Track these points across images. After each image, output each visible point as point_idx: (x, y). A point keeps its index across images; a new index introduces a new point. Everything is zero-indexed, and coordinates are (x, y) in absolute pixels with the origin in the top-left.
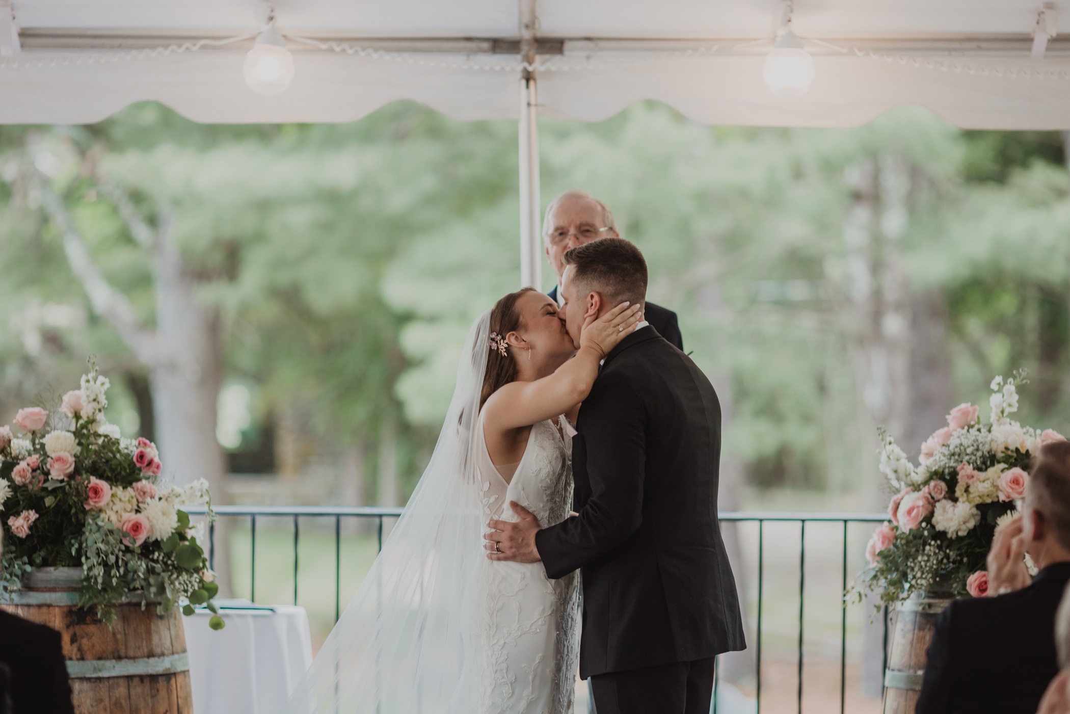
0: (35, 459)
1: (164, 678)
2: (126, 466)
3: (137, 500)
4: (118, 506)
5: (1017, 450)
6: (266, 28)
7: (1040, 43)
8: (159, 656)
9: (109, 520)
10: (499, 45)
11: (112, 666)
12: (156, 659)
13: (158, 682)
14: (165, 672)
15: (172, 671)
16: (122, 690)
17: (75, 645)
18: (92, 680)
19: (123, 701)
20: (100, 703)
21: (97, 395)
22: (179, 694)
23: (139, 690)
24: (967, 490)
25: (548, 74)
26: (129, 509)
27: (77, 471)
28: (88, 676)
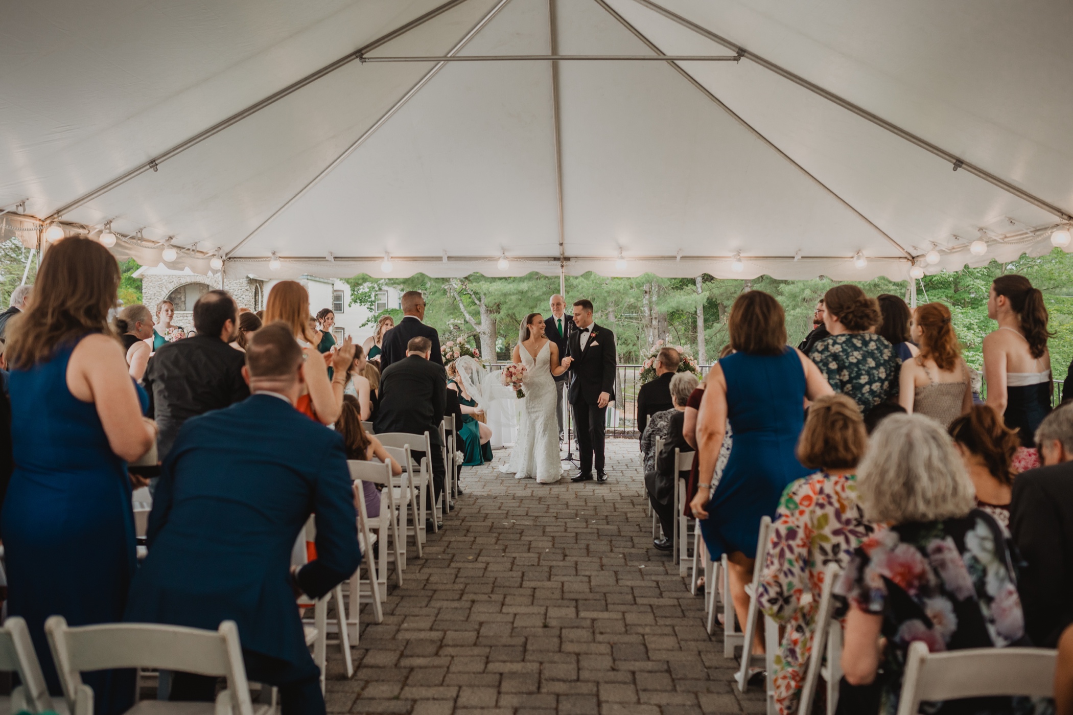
0: (451, 353)
6: (503, 255)
7: (678, 258)
10: (555, 259)
21: (466, 339)
25: (567, 265)
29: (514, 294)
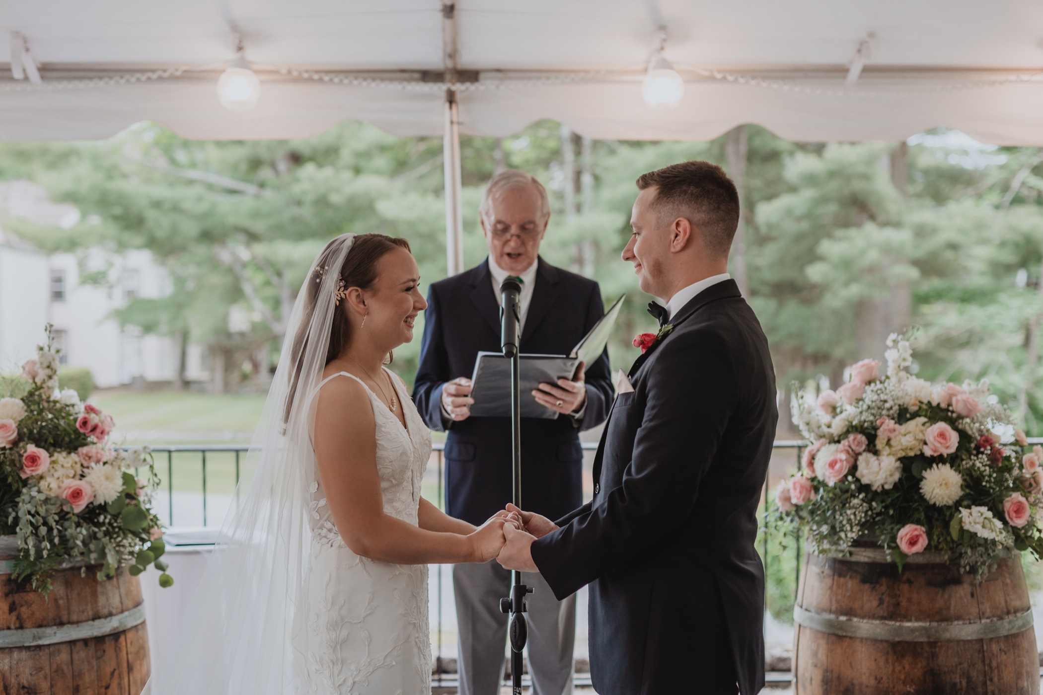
1: (112, 638)
2: (71, 432)
3: (82, 465)
4: (60, 472)
7: (854, 73)
8: (106, 617)
9: (48, 486)
10: (427, 76)
11: (53, 632)
12: (102, 620)
13: (104, 642)
14: (112, 632)
15: (121, 629)
16: (64, 656)
17: (14, 614)
18: (32, 649)
19: (65, 668)
20: (40, 671)
21: (50, 363)
22: (129, 650)
23: (82, 654)
24: (888, 443)
25: (466, 98)
26: (71, 475)
27: (20, 438)
28: (26, 645)
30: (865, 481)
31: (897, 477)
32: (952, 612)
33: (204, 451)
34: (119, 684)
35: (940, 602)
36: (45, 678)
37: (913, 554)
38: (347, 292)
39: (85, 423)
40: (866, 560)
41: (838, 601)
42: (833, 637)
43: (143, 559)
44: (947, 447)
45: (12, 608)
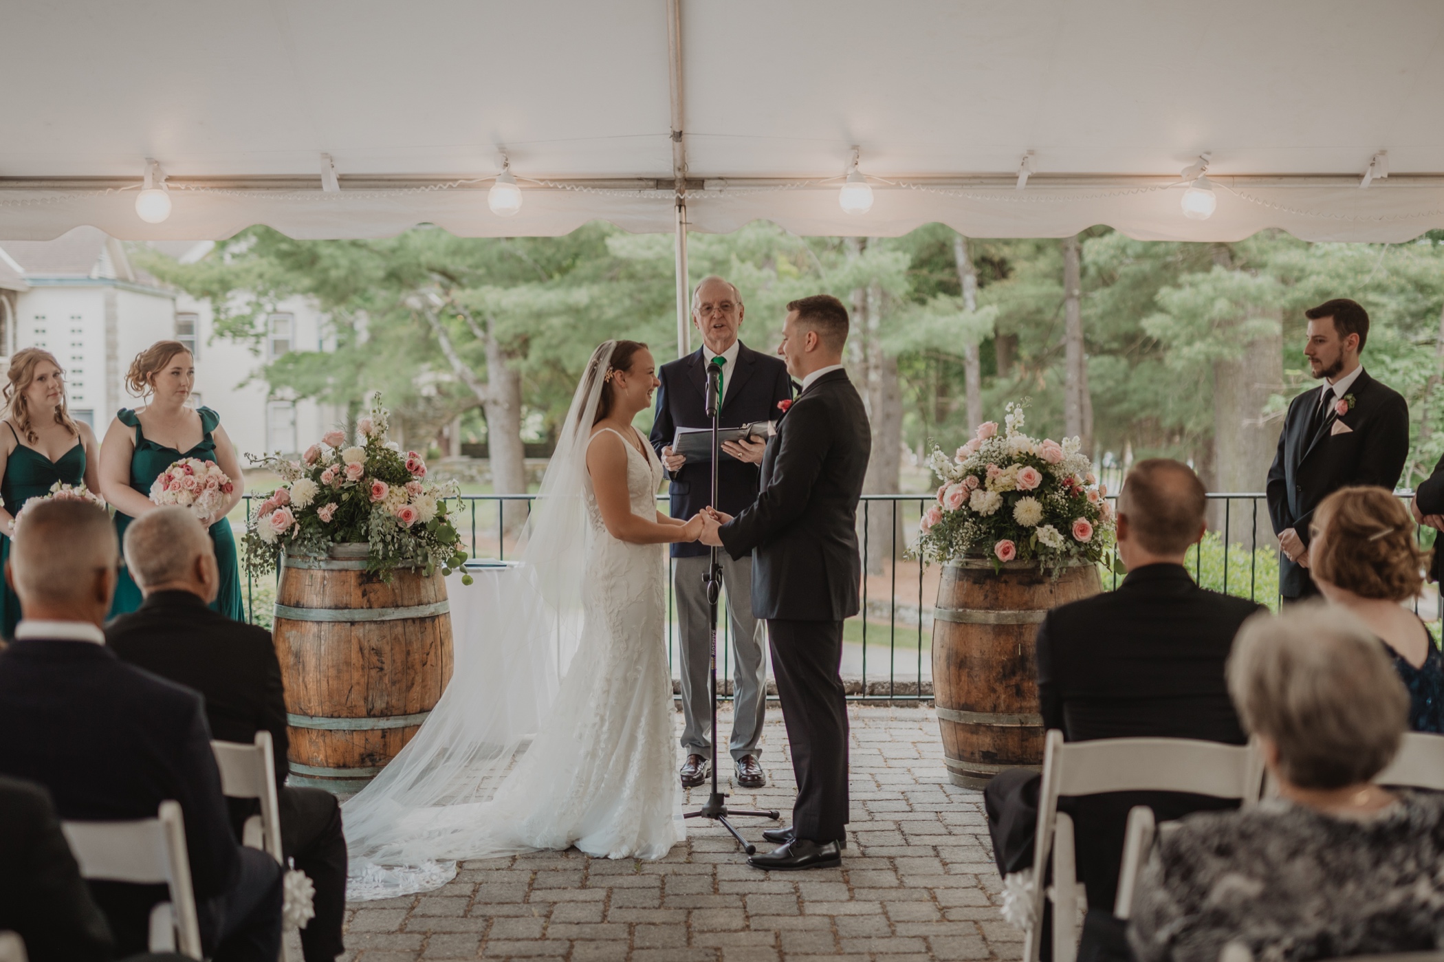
0: (336, 466)
1: (430, 619)
2: (401, 471)
3: (409, 495)
4: (395, 499)
5: (1027, 453)
6: (503, 172)
7: (1023, 179)
8: (426, 604)
9: (387, 509)
10: (661, 183)
11: (392, 612)
12: (424, 606)
13: (425, 622)
14: (430, 615)
15: (436, 614)
16: (399, 629)
17: (366, 598)
18: (378, 623)
19: (400, 637)
20: (384, 639)
21: (381, 421)
22: (441, 631)
23: (412, 629)
24: (993, 482)
25: (694, 202)
26: (402, 502)
27: (366, 474)
28: (374, 619)
29: (557, 313)
30: (974, 509)
31: (997, 506)
32: (1035, 603)
33: (473, 499)
34: (436, 653)
35: (1027, 596)
36: (388, 643)
37: (1008, 561)
38: (615, 374)
39: (411, 464)
40: (977, 567)
41: (957, 598)
42: (954, 624)
43: (452, 564)
44: (1032, 484)
45: (364, 594)
